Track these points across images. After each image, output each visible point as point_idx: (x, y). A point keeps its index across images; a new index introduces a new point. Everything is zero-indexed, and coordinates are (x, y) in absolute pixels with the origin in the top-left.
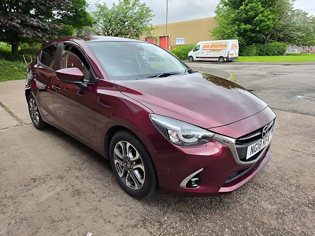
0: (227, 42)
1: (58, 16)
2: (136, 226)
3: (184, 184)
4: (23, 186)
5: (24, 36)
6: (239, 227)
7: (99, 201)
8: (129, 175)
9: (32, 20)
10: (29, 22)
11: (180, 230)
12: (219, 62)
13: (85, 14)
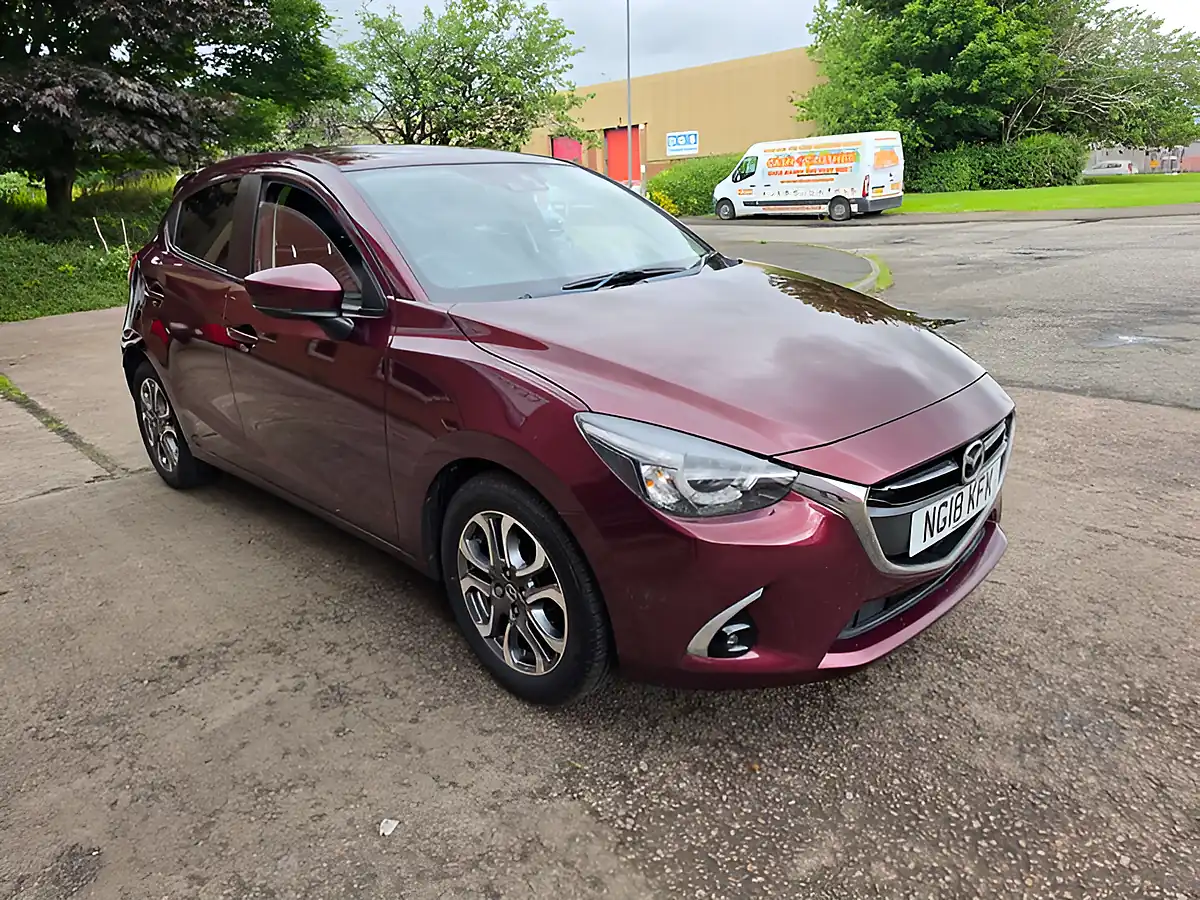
0: (858, 143)
1: (219, 64)
2: (544, 792)
3: (700, 643)
4: (146, 682)
5: (96, 148)
6: (892, 784)
7: (414, 721)
8: (514, 628)
9: (123, 86)
10: (109, 92)
11: (691, 801)
12: (830, 217)
13: (320, 54)
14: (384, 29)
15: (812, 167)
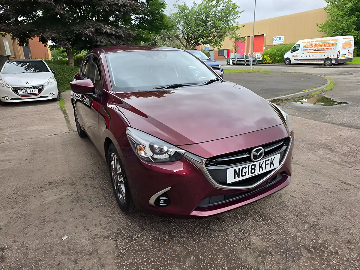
0: (337, 40)
1: (136, 21)
2: (108, 237)
3: (152, 201)
4: (39, 188)
5: (98, 44)
7: (91, 210)
9: (106, 28)
10: (102, 30)
11: (145, 249)
13: (162, 17)
14: (183, 9)
15: (319, 48)
